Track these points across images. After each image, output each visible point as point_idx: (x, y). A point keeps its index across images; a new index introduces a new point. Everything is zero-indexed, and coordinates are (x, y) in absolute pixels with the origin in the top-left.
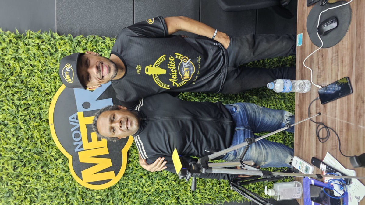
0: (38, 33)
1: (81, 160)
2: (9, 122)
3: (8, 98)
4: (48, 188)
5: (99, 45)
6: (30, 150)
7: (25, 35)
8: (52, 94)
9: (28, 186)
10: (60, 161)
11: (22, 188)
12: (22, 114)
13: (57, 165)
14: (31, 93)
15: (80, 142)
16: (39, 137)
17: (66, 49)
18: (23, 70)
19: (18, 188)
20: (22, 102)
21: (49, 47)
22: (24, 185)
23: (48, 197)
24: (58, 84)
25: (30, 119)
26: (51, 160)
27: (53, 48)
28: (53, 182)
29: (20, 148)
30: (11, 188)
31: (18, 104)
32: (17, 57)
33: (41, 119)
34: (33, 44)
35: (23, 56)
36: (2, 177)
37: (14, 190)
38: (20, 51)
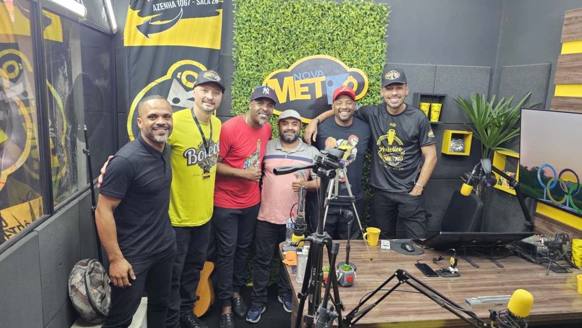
0: (386, 51)
1: (285, 79)
2: (320, 26)
3: (339, 27)
4: (265, 51)
5: (376, 95)
6: (298, 39)
7: (384, 42)
8: (339, 58)
9: (269, 37)
10: (287, 62)
11: (268, 32)
12: (326, 36)
13: (283, 59)
14: (341, 43)
15: (301, 78)
16: (307, 46)
17: (373, 70)
18: (359, 39)
19: (269, 29)
20: (335, 37)
21: (375, 58)
22: (270, 33)
23: (258, 51)
24: (348, 63)
25: (322, 41)
26: (287, 55)
27: (375, 61)
28: (270, 55)
29: (300, 32)
30: (270, 25)
31: (334, 34)
32: (368, 35)
33: (321, 48)
34: (377, 47)
35: (369, 39)
36: (278, 18)
37: (268, 26)
38: (371, 38)
